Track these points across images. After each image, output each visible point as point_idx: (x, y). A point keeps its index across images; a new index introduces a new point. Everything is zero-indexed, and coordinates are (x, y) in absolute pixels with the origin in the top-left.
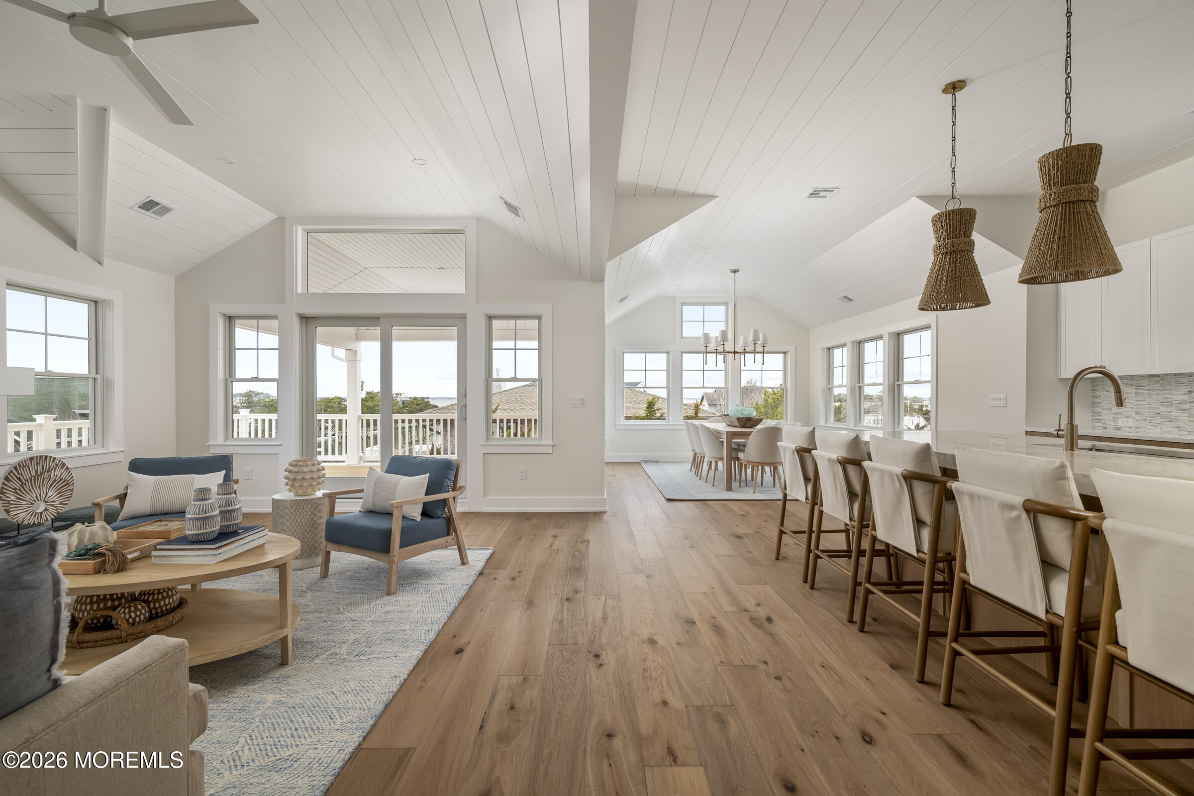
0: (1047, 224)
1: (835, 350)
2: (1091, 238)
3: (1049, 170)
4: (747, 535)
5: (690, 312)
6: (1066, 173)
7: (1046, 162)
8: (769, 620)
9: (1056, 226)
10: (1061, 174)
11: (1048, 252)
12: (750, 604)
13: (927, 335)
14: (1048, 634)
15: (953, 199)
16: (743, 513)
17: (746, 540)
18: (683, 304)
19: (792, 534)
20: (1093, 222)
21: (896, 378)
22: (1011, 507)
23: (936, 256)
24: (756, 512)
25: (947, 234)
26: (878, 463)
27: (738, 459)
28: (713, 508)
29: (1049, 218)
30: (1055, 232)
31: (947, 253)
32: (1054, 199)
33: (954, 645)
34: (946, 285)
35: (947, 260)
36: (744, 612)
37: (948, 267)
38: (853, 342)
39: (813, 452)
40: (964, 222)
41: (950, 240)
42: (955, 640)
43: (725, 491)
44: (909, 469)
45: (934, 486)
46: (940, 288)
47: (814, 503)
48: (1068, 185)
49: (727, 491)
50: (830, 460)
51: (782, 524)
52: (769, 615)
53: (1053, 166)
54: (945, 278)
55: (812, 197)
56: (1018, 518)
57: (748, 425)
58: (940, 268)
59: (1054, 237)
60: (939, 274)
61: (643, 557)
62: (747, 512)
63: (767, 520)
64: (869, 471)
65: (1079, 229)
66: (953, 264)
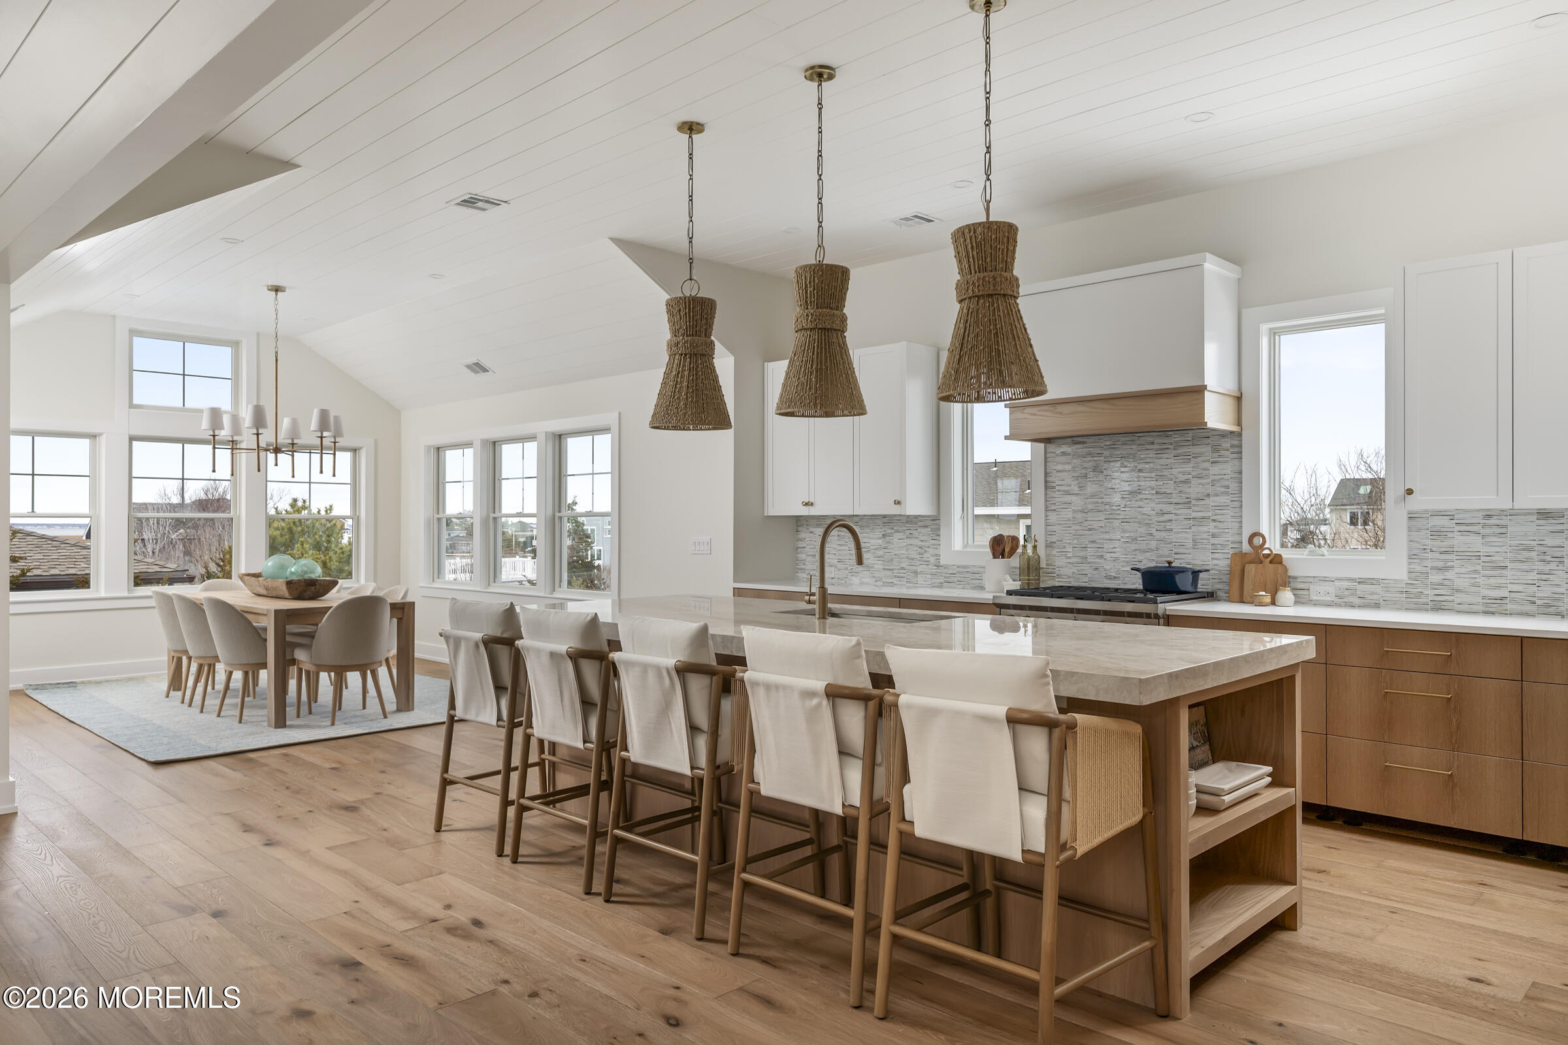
0: (804, 349)
1: (447, 452)
2: (844, 376)
3: (806, 286)
4: (362, 802)
5: (147, 352)
6: (822, 294)
7: (803, 275)
8: (477, 923)
9: (813, 354)
10: (817, 293)
11: (807, 384)
12: (434, 909)
13: (604, 442)
14: (815, 840)
15: (691, 279)
16: (334, 765)
17: (366, 811)
18: (134, 333)
19: (469, 782)
20: (845, 357)
21: (557, 507)
22: (811, 694)
23: (672, 356)
24: (357, 759)
25: (687, 328)
26: (634, 653)
27: (293, 662)
28: (266, 765)
29: (806, 342)
30: (812, 361)
31: (686, 355)
32: (811, 321)
33: (745, 876)
34: (687, 399)
35: (687, 364)
36: (432, 924)
37: (688, 374)
38: (484, 442)
39: (518, 643)
40: (705, 316)
41: (689, 338)
42: (744, 870)
43: (272, 729)
44: (682, 659)
45: (712, 679)
46: (680, 402)
47: (513, 725)
48: (824, 308)
49: (275, 728)
50: (553, 655)
51: (446, 769)
52: (474, 917)
53: (810, 282)
54: (685, 388)
55: (463, 205)
56: (819, 705)
57: (308, 593)
58: (678, 373)
59: (812, 368)
60: (677, 381)
61: (179, 883)
62: (340, 762)
63: (384, 770)
64: (622, 667)
65: (834, 363)
66: (693, 371)
